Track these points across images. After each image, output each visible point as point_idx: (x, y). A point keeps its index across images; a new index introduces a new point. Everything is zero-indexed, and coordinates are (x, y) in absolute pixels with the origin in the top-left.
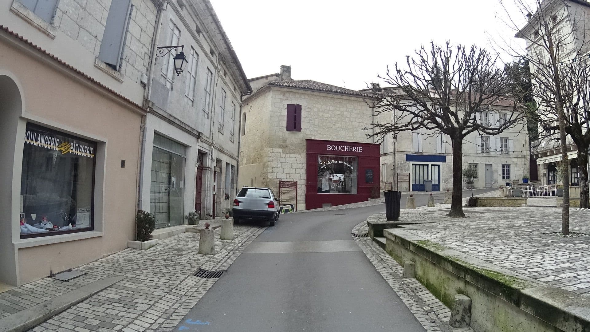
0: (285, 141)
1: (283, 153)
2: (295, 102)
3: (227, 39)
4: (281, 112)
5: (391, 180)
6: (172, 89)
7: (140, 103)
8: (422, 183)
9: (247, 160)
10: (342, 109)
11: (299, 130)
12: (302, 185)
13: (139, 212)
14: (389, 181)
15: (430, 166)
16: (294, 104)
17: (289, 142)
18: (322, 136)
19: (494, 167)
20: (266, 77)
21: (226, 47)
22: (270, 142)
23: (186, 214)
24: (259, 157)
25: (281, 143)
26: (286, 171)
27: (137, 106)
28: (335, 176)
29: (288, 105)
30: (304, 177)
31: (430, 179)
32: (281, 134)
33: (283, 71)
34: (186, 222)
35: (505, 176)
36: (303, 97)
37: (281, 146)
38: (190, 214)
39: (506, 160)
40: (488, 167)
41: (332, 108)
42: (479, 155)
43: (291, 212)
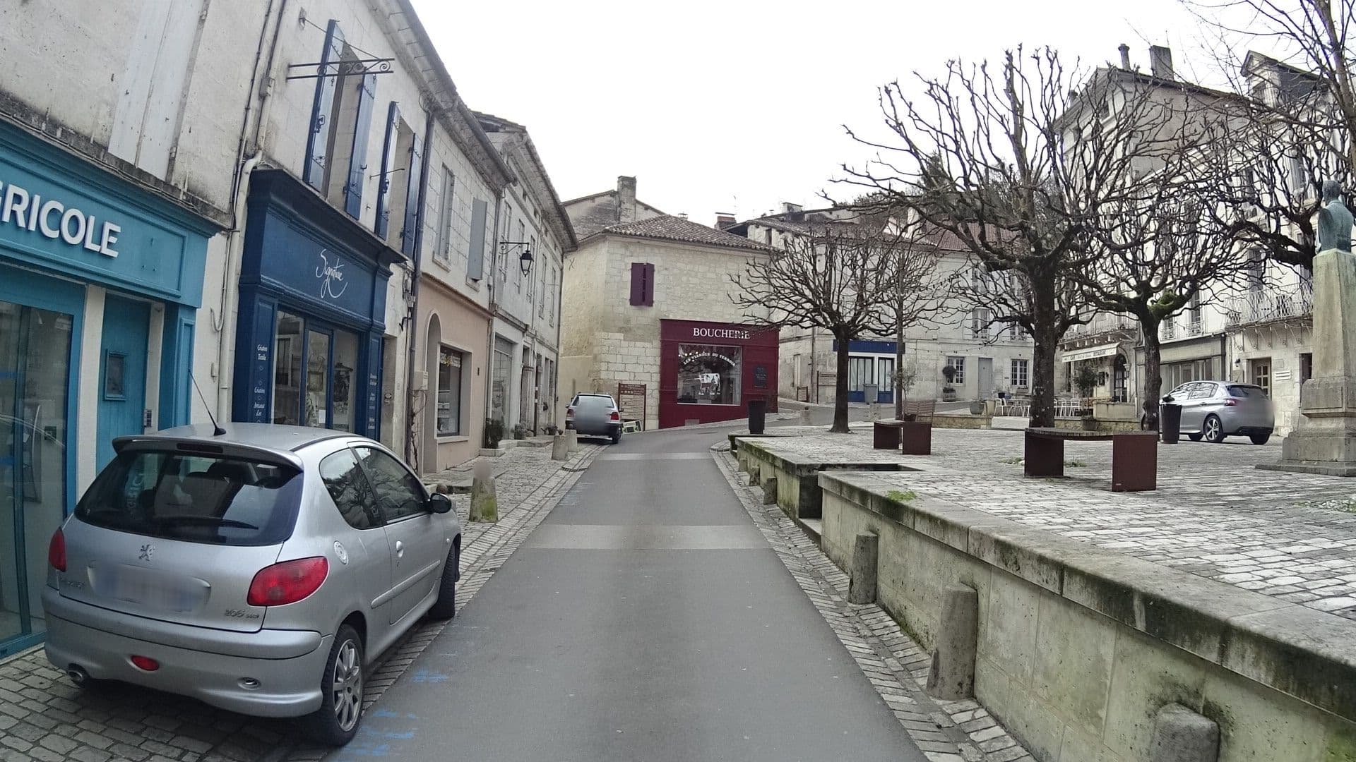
0: (628, 321)
1: (624, 340)
2: (643, 260)
3: (557, 195)
4: (622, 276)
5: (808, 383)
6: (505, 280)
7: (486, 306)
8: (861, 389)
9: (565, 349)
10: (718, 271)
11: (650, 303)
12: (653, 390)
13: (487, 419)
14: (804, 386)
15: (876, 361)
16: (642, 264)
17: (633, 322)
18: (685, 314)
19: (996, 364)
20: (592, 198)
21: (552, 201)
22: (606, 323)
23: (512, 426)
24: (586, 345)
25: (622, 324)
26: (629, 368)
27: (484, 310)
28: (705, 377)
29: (633, 264)
30: (657, 377)
31: (876, 382)
32: (621, 310)
33: (623, 186)
34: (512, 435)
35: (1018, 379)
36: (656, 251)
37: (621, 330)
38: (516, 426)
39: (1020, 351)
40: (984, 364)
41: (702, 269)
42: (967, 342)
43: (636, 431)
